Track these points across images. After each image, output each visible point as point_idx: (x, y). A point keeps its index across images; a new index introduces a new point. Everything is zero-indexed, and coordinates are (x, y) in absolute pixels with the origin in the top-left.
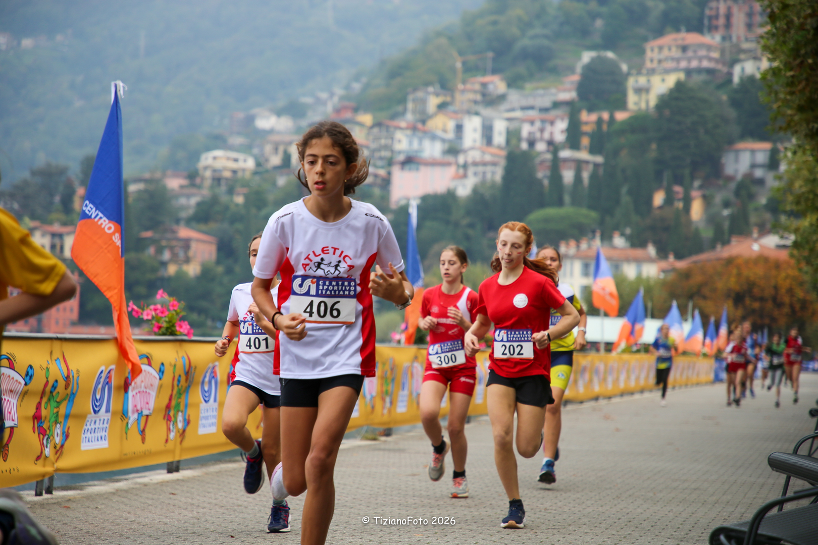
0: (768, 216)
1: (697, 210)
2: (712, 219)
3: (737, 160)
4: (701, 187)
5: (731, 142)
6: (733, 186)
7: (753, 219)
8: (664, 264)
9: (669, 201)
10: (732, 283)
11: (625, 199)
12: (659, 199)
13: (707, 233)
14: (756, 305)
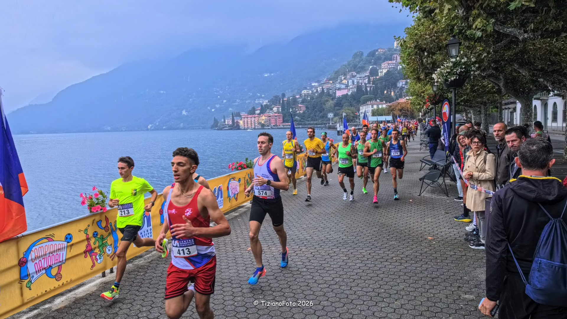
0: (406, 94)
1: (392, 94)
2: (395, 95)
3: (399, 84)
4: (393, 89)
5: (398, 80)
6: (399, 88)
7: (403, 94)
8: (387, 104)
9: (387, 92)
10: (399, 108)
11: (379, 93)
12: (385, 92)
13: (395, 97)
14: (404, 112)
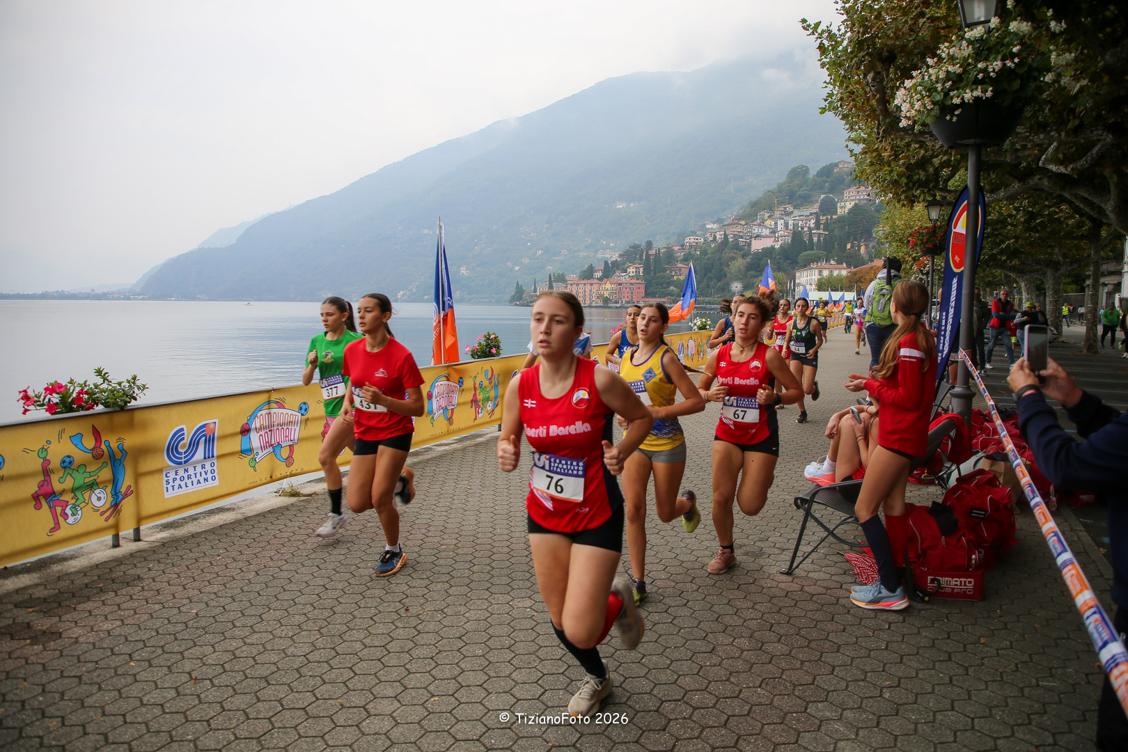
1: (863, 249)
2: (868, 253)
4: (865, 241)
8: (849, 270)
9: (852, 247)
11: (836, 246)
12: (849, 246)
13: (866, 257)
